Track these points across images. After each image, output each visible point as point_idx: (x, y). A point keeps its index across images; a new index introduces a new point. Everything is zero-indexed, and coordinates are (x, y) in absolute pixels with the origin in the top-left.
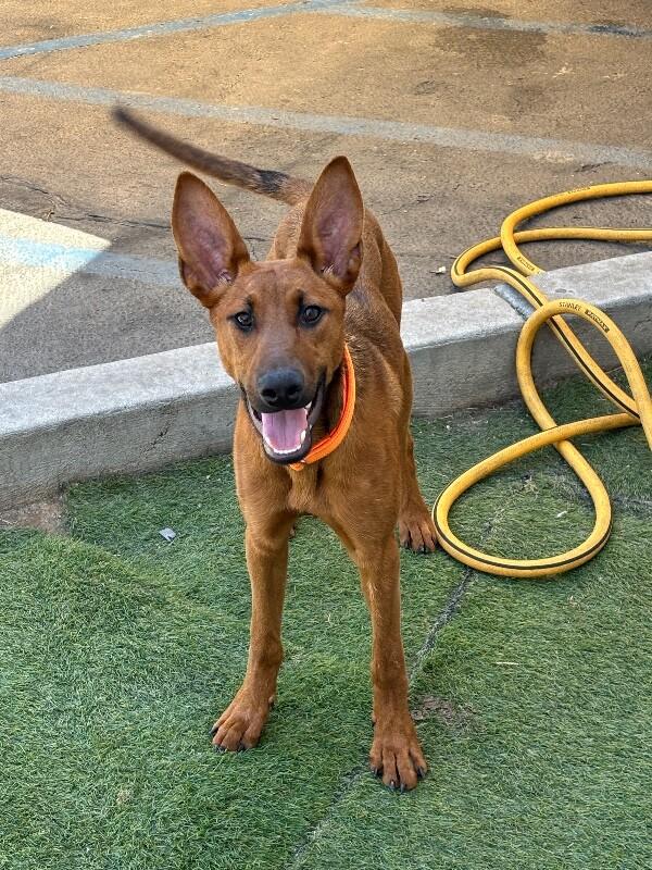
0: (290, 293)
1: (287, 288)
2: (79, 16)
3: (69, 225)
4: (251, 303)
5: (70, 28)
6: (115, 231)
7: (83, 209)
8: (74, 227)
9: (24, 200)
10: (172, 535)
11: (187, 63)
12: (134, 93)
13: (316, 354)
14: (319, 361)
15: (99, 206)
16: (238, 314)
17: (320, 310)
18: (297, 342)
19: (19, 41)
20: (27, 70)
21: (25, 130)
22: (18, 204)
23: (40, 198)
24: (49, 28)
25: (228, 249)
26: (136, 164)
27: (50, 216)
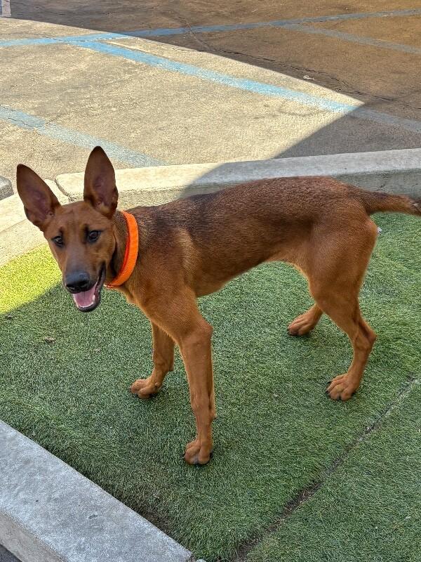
0: (81, 226)
1: (79, 223)
2: (360, 5)
3: (347, 95)
4: (61, 231)
5: (355, 10)
6: (368, 99)
7: (353, 89)
8: (349, 96)
9: (328, 82)
10: (381, 230)
11: (408, 29)
12: (382, 40)
13: (98, 256)
14: (99, 260)
15: (361, 88)
16: (56, 238)
17: (97, 232)
18: (86, 252)
19: (332, 14)
20: (335, 26)
21: (331, 52)
22: (325, 84)
23: (336, 83)
24: (345, 9)
25: (49, 201)
26: (380, 71)
27: (339, 90)
